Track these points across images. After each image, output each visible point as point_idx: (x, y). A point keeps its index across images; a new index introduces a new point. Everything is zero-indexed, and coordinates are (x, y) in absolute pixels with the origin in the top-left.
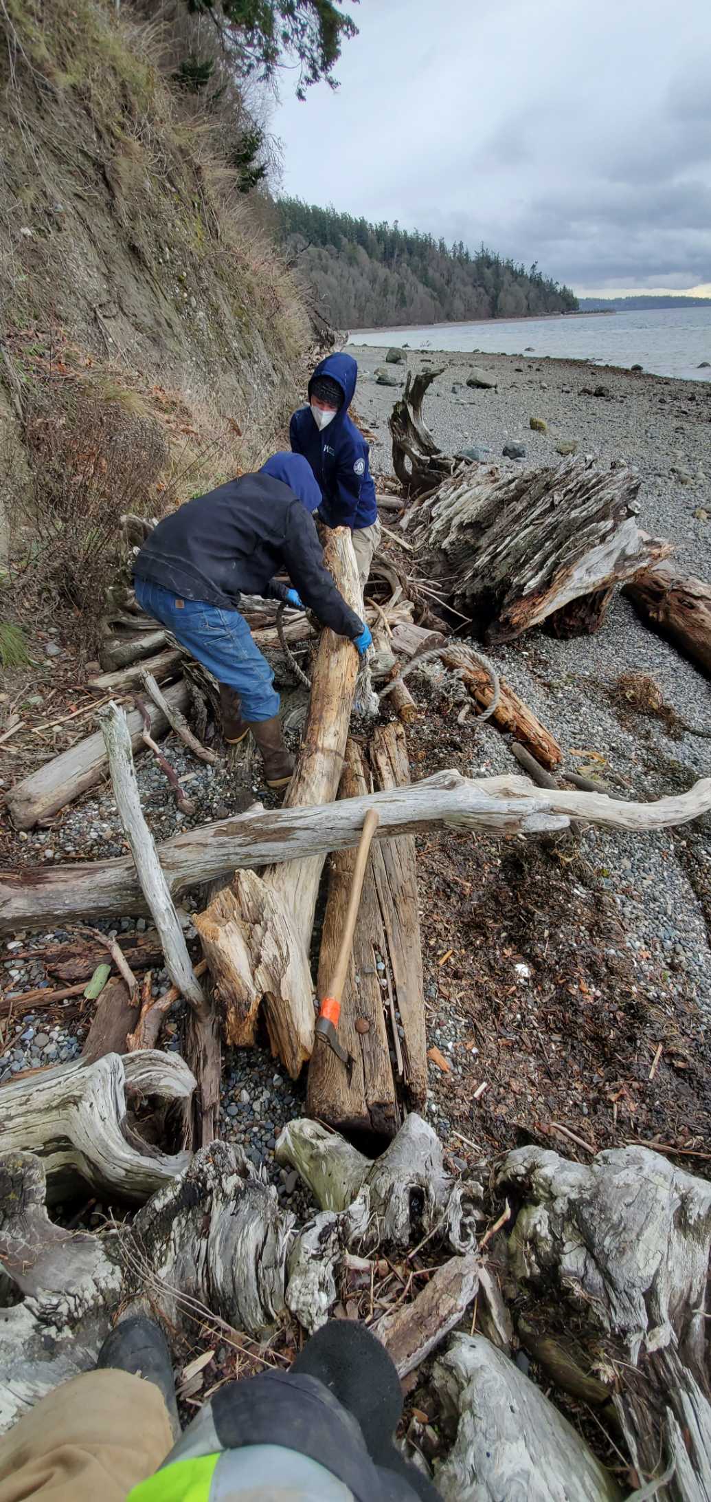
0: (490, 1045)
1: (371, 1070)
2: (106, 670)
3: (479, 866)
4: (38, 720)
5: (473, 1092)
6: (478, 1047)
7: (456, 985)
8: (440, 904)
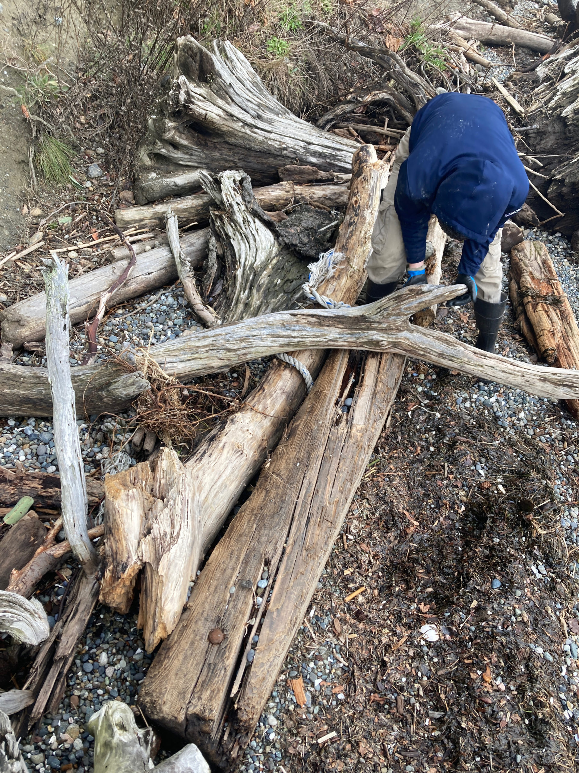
0: (358, 697)
1: (204, 682)
2: (137, 202)
3: (438, 506)
4: (59, 242)
5: (318, 737)
6: (346, 695)
7: (352, 626)
8: (375, 534)
